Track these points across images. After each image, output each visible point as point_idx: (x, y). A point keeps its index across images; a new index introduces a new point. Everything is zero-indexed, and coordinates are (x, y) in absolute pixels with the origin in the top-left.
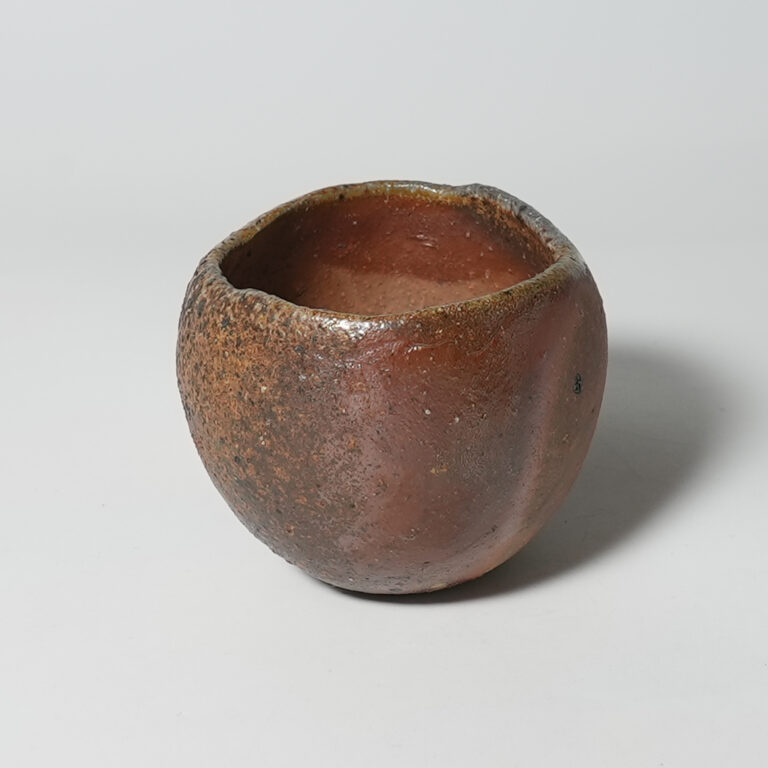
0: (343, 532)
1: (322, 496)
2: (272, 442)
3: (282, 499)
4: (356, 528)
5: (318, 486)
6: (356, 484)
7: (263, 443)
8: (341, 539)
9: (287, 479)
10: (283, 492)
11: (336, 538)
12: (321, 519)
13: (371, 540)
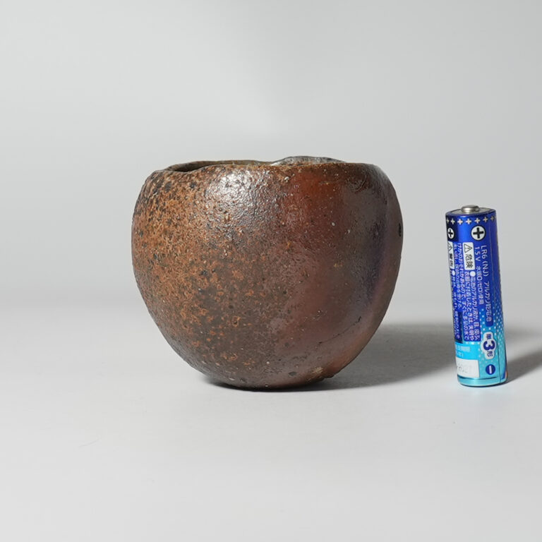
0: (275, 315)
1: (265, 288)
2: (233, 253)
3: (235, 296)
4: (284, 311)
5: (264, 279)
6: (289, 275)
7: (226, 254)
8: (272, 323)
9: (242, 278)
10: (237, 289)
11: (268, 322)
12: (262, 307)
13: (291, 321)
